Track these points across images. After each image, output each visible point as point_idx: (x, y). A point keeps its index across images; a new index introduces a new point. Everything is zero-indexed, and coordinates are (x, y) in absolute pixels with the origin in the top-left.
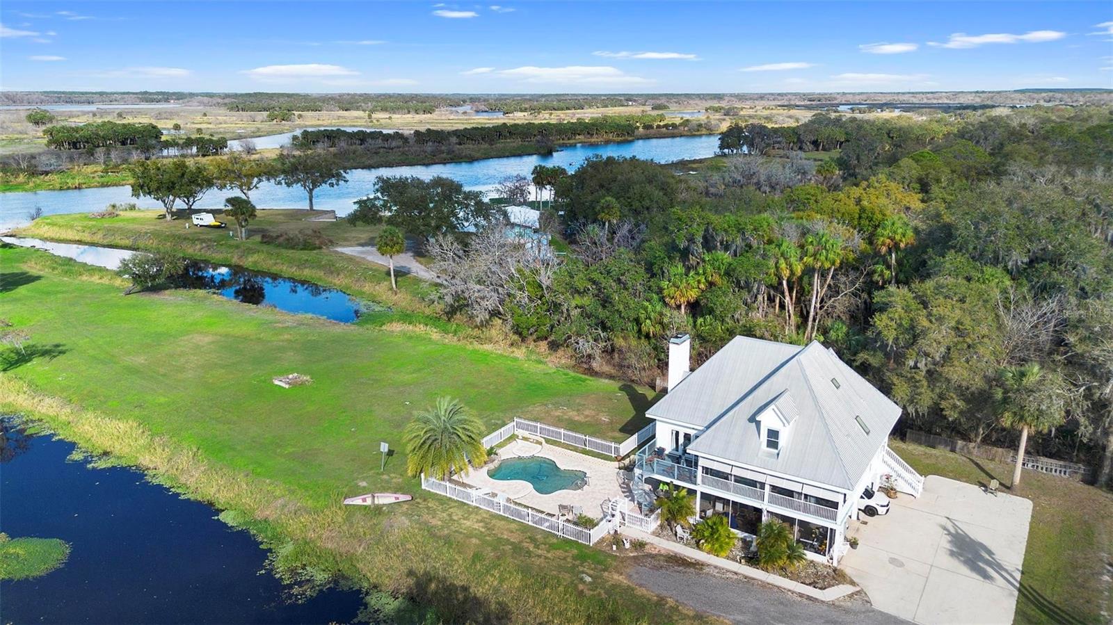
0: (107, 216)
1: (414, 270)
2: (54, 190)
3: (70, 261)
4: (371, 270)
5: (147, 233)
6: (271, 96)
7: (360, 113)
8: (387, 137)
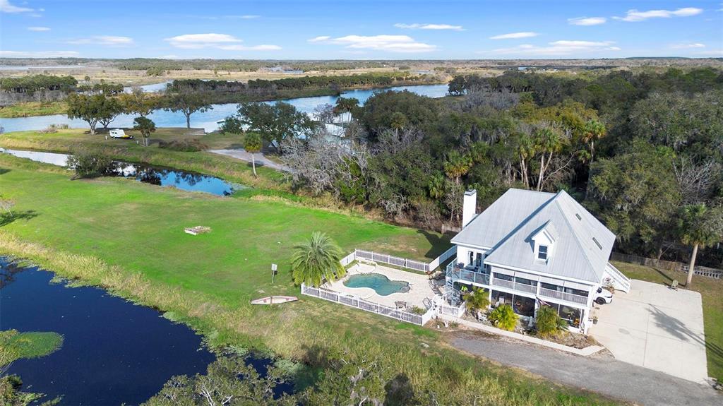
0: (49, 132)
1: (265, 163)
2: (8, 117)
3: (28, 160)
4: (237, 163)
5: (79, 143)
6: (147, 60)
7: (209, 72)
8: (230, 85)
